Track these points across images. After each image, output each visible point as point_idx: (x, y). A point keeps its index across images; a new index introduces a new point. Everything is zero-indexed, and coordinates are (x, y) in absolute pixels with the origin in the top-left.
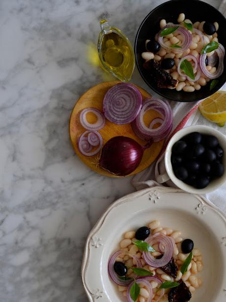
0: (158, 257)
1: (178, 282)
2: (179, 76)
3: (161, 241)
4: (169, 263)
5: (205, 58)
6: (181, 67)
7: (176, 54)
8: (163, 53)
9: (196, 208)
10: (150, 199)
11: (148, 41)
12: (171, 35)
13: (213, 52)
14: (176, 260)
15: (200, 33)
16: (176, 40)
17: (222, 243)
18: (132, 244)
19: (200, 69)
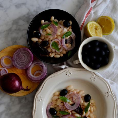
0: (72, 105)
1: (83, 117)
2: (51, 50)
3: (74, 96)
4: (78, 107)
5: (65, 40)
6: (52, 45)
7: (49, 38)
8: (43, 38)
9: (91, 78)
10: (67, 74)
11: (35, 31)
12: (47, 28)
13: (69, 37)
14: (82, 106)
15: (62, 26)
16: (49, 31)
17: (105, 95)
18: (59, 98)
19: (62, 46)
